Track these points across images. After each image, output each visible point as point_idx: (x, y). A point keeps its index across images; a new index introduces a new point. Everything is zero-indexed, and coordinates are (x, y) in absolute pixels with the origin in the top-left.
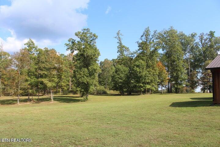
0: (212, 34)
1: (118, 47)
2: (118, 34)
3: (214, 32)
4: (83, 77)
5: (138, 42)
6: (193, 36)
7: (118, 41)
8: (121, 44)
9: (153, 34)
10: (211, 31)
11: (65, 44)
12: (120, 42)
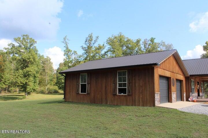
0: (152, 40)
1: (65, 51)
2: (65, 39)
3: (155, 38)
4: (18, 78)
5: (82, 46)
6: (138, 41)
7: (65, 45)
8: (67, 48)
9: (95, 40)
10: (152, 38)
11: (4, 48)
12: (66, 46)
